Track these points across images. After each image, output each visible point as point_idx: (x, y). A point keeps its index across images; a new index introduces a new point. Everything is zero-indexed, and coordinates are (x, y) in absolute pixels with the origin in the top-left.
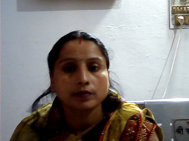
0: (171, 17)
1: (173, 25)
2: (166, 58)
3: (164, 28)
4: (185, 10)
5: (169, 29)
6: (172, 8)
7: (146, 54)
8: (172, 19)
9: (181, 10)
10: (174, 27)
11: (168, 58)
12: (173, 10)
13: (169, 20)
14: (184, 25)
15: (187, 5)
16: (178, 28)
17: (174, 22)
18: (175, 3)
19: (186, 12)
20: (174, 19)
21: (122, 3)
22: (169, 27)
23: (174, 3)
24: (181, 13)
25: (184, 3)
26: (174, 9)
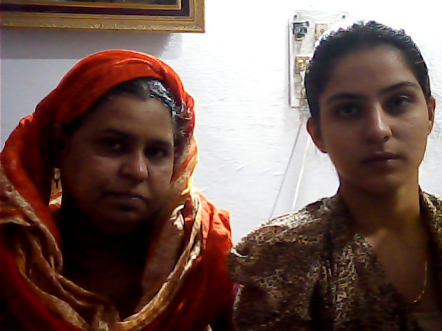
0: (292, 81)
1: (298, 98)
2: (283, 173)
3: (276, 105)
5: (287, 106)
6: (296, 61)
7: (235, 163)
8: (296, 85)
10: (300, 103)
11: (286, 173)
12: (297, 64)
18: (302, 49)
21: (184, 46)
22: (288, 102)
23: (298, 50)
26: (300, 64)
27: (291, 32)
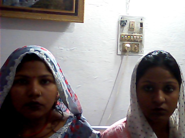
0: (119, 44)
1: (121, 51)
3: (112, 53)
4: (132, 39)
7: (94, 76)
8: (120, 46)
9: (129, 38)
10: (122, 53)
12: (121, 37)
13: (117, 47)
14: (130, 52)
15: (134, 34)
16: (125, 54)
17: (121, 48)
18: (124, 31)
19: (133, 40)
20: (122, 45)
21: (75, 28)
22: (116, 52)
23: (122, 31)
24: (128, 41)
25: (132, 33)
27: (119, 24)
